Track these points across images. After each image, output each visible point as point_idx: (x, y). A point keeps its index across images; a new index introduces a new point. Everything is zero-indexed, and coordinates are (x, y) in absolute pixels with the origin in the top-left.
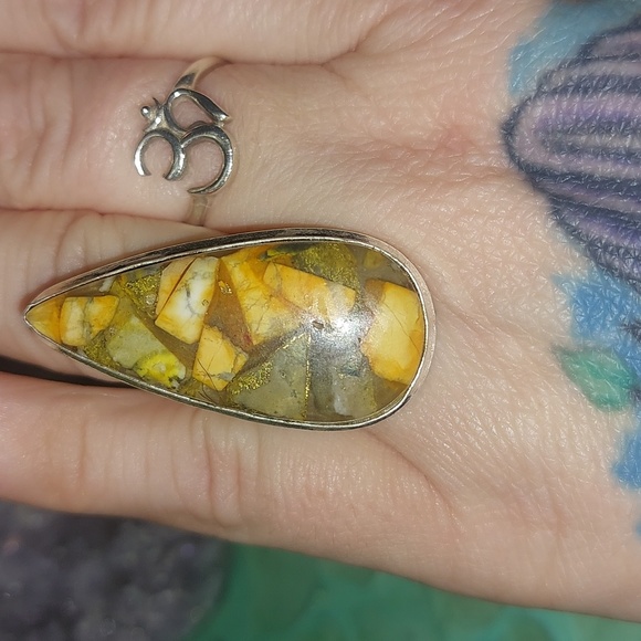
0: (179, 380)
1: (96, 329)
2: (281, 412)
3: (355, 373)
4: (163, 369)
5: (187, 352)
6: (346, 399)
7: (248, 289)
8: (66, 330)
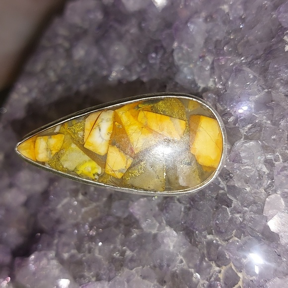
0: (98, 175)
1: (54, 152)
2: (152, 187)
3: (189, 164)
4: (90, 169)
5: (101, 160)
6: (185, 178)
7: (130, 125)
8: (38, 153)
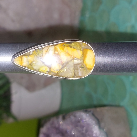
0: (48, 72)
1: (30, 62)
3: (83, 68)
4: (45, 69)
6: (81, 73)
7: (61, 52)
8: (23, 63)
